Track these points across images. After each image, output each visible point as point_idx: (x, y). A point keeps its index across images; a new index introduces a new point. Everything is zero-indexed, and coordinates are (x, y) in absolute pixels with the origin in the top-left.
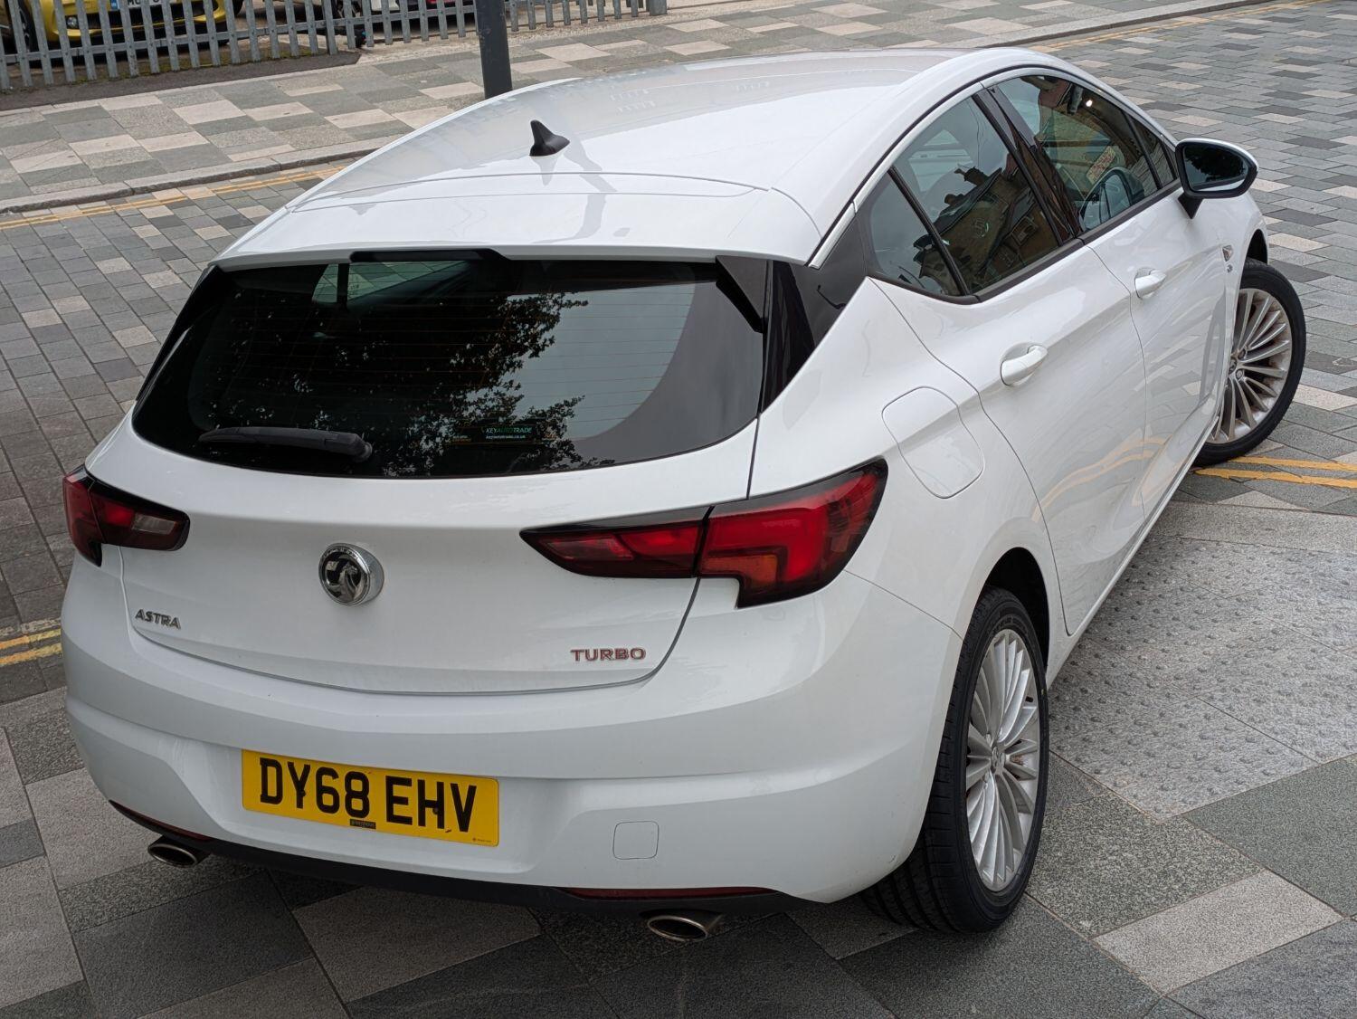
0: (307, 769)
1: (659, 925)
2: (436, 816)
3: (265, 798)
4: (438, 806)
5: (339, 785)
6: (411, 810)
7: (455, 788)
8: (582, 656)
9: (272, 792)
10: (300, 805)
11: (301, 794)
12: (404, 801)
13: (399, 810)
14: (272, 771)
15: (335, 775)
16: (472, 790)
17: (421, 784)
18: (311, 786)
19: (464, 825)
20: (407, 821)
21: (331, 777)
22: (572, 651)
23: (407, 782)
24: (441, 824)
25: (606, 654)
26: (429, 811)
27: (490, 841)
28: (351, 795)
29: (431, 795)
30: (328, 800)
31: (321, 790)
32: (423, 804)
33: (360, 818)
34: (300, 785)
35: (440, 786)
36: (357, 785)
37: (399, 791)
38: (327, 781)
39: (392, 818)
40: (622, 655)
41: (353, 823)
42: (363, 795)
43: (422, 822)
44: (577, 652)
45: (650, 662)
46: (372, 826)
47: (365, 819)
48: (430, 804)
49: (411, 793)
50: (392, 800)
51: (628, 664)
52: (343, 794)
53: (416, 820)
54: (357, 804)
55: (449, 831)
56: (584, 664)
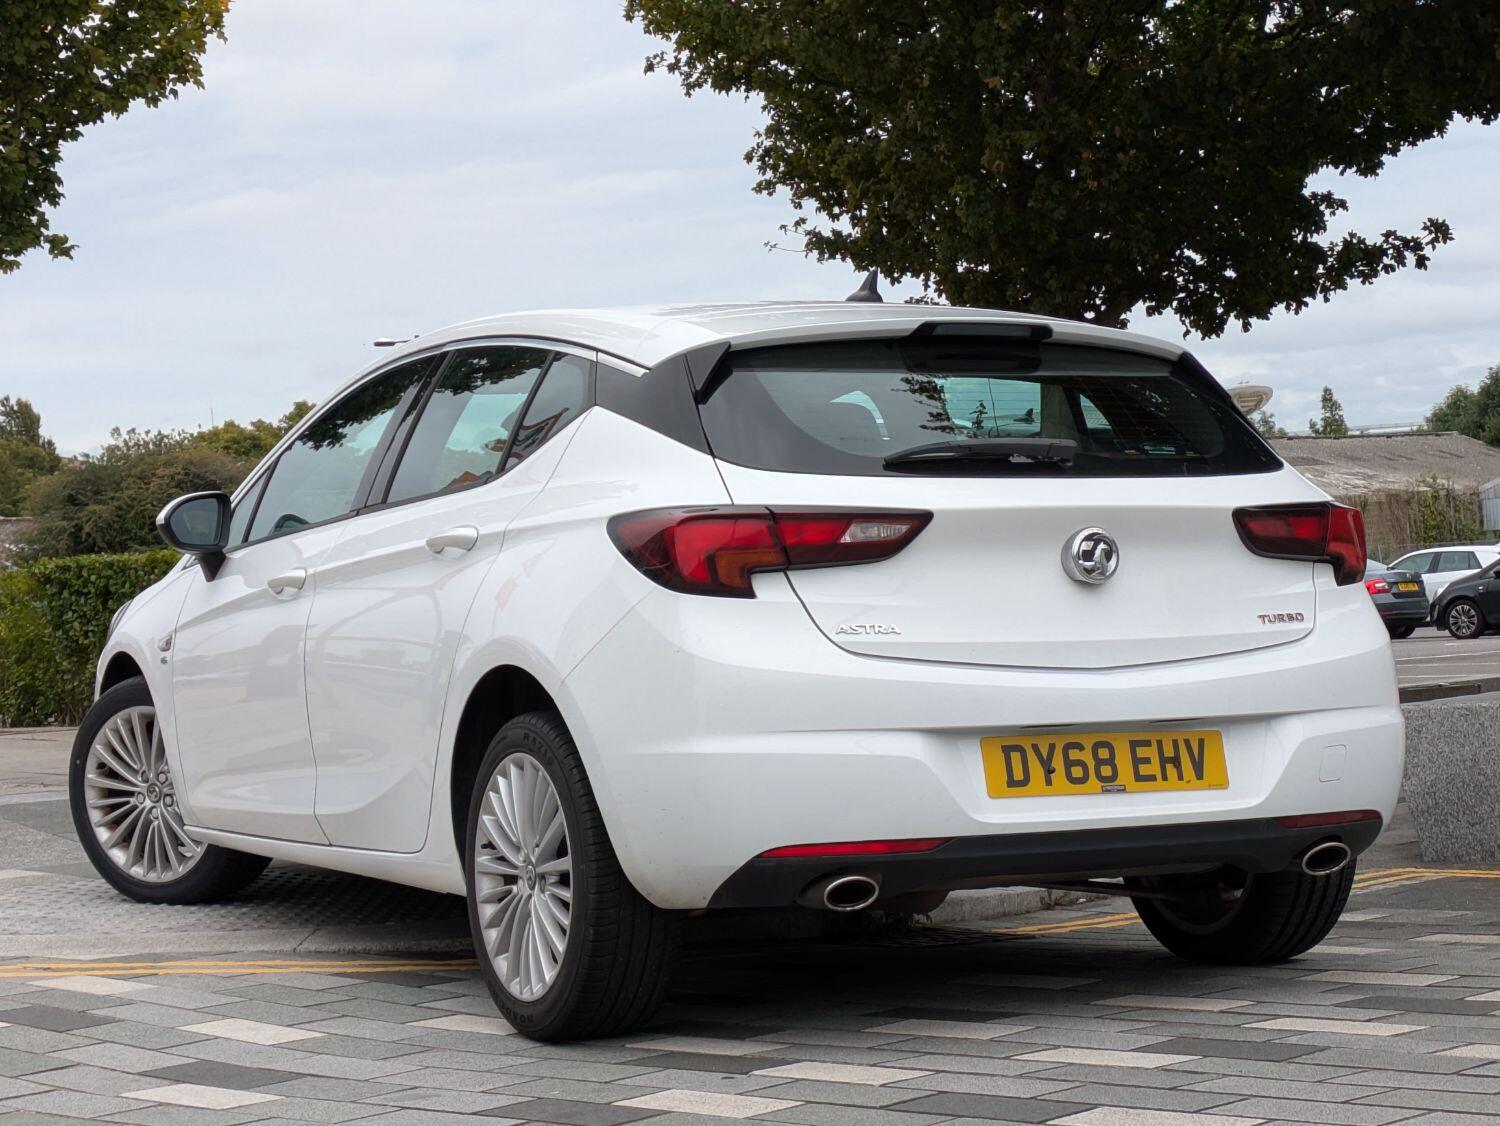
0: (1052, 747)
2: (1175, 770)
3: (1012, 783)
4: (1176, 761)
5: (1087, 756)
6: (1154, 768)
7: (1187, 742)
8: (1266, 620)
9: (1018, 775)
10: (1049, 782)
11: (1049, 771)
12: (1147, 761)
13: (1144, 770)
14: (1016, 757)
15: (1081, 748)
16: (1201, 742)
17: (1160, 743)
18: (1058, 762)
19: (1200, 776)
20: (1152, 778)
21: (1078, 751)
22: (1260, 616)
23: (1147, 743)
24: (1180, 777)
25: (1280, 618)
26: (1170, 767)
27: (1222, 784)
28: (1099, 763)
29: (1169, 752)
30: (1077, 772)
31: (1069, 764)
32: (1164, 761)
33: (1110, 784)
34: (1047, 764)
35: (1175, 743)
36: (1104, 753)
37: (1141, 752)
38: (1074, 754)
39: (1139, 778)
40: (1291, 618)
41: (1106, 791)
42: (1111, 761)
43: (1165, 778)
44: (1262, 617)
45: (1307, 625)
46: (1123, 790)
47: (1116, 783)
48: (1168, 760)
49: (1152, 752)
50: (1137, 762)
52: (1091, 764)
53: (1159, 777)
54: (1106, 771)
55: (1189, 782)
56: (1269, 627)
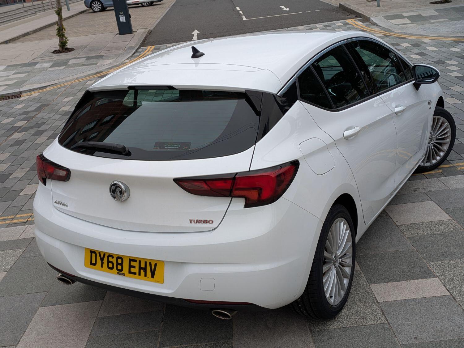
0: (104, 255)
1: (216, 313)
2: (144, 273)
3: (91, 264)
4: (145, 269)
5: (114, 260)
6: (136, 270)
7: (150, 264)
8: (193, 222)
9: (94, 262)
10: (102, 266)
11: (102, 263)
12: (134, 267)
13: (132, 270)
14: (94, 255)
15: (113, 257)
16: (156, 265)
17: (140, 262)
18: (105, 260)
19: (153, 276)
20: (135, 274)
21: (112, 258)
22: (189, 220)
23: (135, 261)
24: (145, 275)
25: (200, 221)
26: (142, 271)
27: (161, 282)
28: (118, 264)
29: (143, 265)
30: (110, 265)
31: (109, 262)
32: (140, 268)
33: (120, 272)
34: (102, 260)
35: (146, 263)
36: (120, 261)
37: (133, 263)
38: (110, 259)
39: (130, 272)
40: (205, 222)
41: (118, 274)
42: (121, 264)
43: (140, 274)
44: (191, 221)
45: (214, 225)
46: (124, 275)
47: (122, 272)
48: (142, 268)
49: (136, 264)
50: (130, 266)
51: (207, 225)
52: (115, 264)
53: (138, 274)
54: (120, 267)
55: (148, 278)
56: (193, 225)
